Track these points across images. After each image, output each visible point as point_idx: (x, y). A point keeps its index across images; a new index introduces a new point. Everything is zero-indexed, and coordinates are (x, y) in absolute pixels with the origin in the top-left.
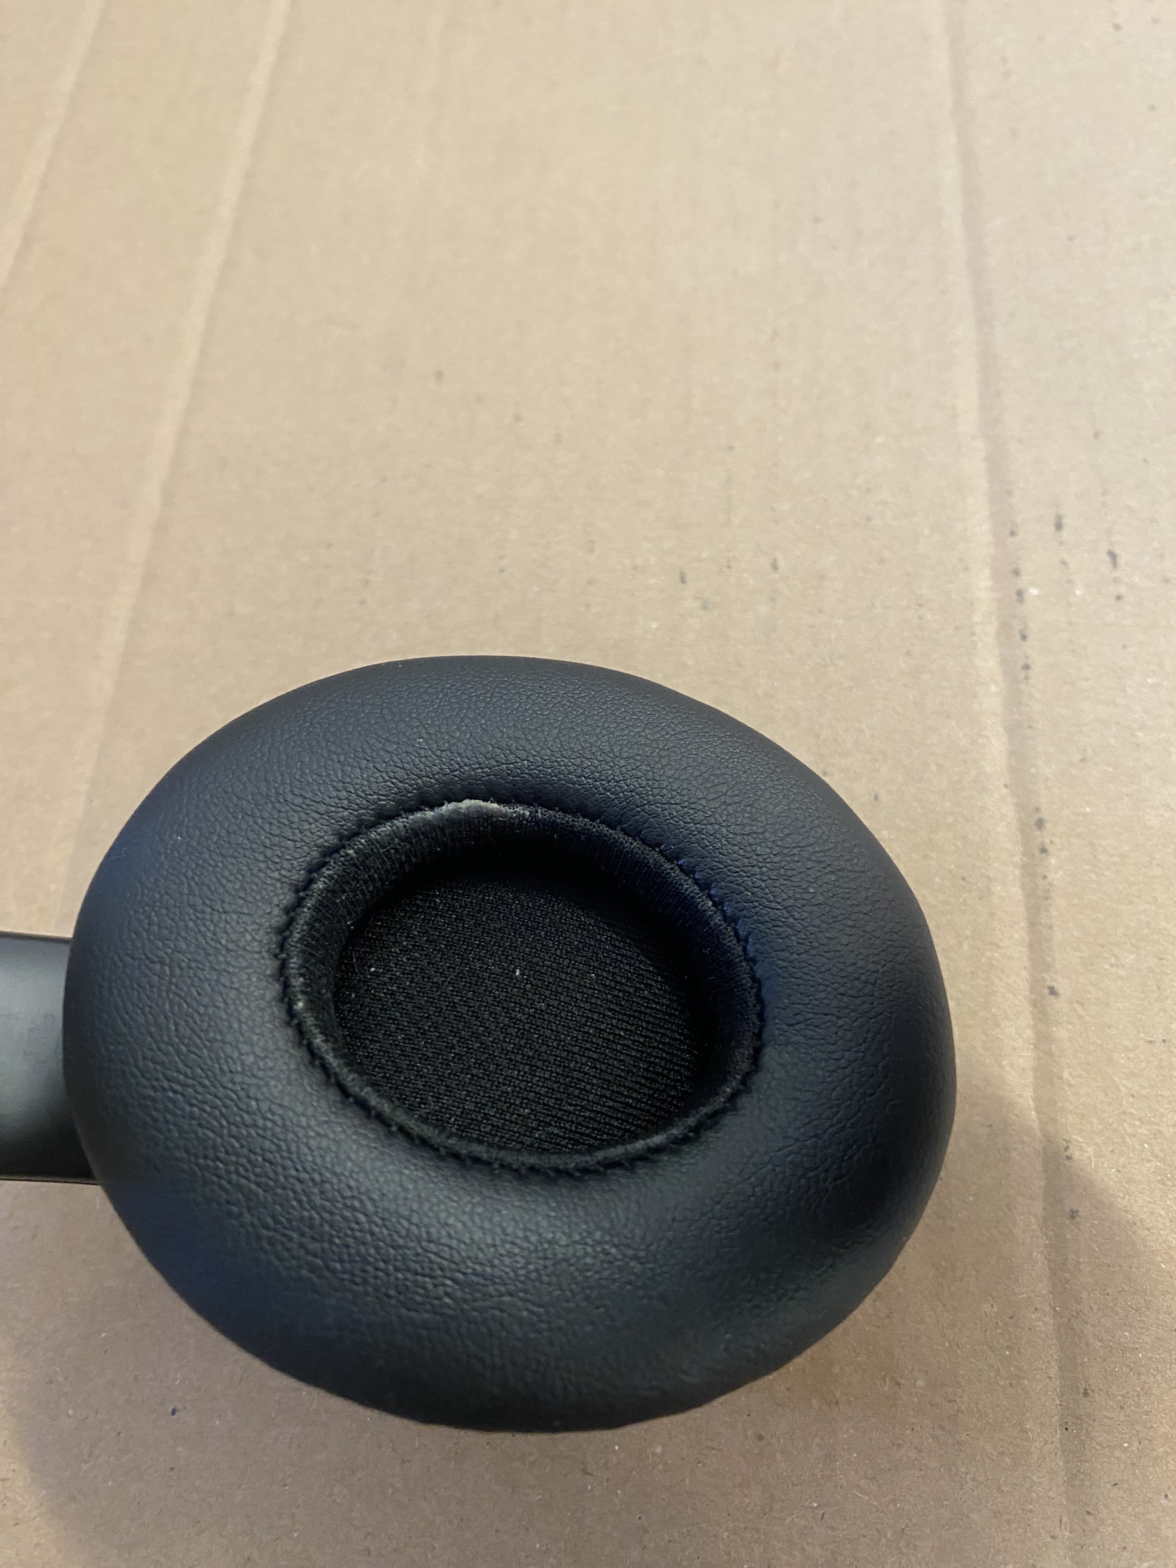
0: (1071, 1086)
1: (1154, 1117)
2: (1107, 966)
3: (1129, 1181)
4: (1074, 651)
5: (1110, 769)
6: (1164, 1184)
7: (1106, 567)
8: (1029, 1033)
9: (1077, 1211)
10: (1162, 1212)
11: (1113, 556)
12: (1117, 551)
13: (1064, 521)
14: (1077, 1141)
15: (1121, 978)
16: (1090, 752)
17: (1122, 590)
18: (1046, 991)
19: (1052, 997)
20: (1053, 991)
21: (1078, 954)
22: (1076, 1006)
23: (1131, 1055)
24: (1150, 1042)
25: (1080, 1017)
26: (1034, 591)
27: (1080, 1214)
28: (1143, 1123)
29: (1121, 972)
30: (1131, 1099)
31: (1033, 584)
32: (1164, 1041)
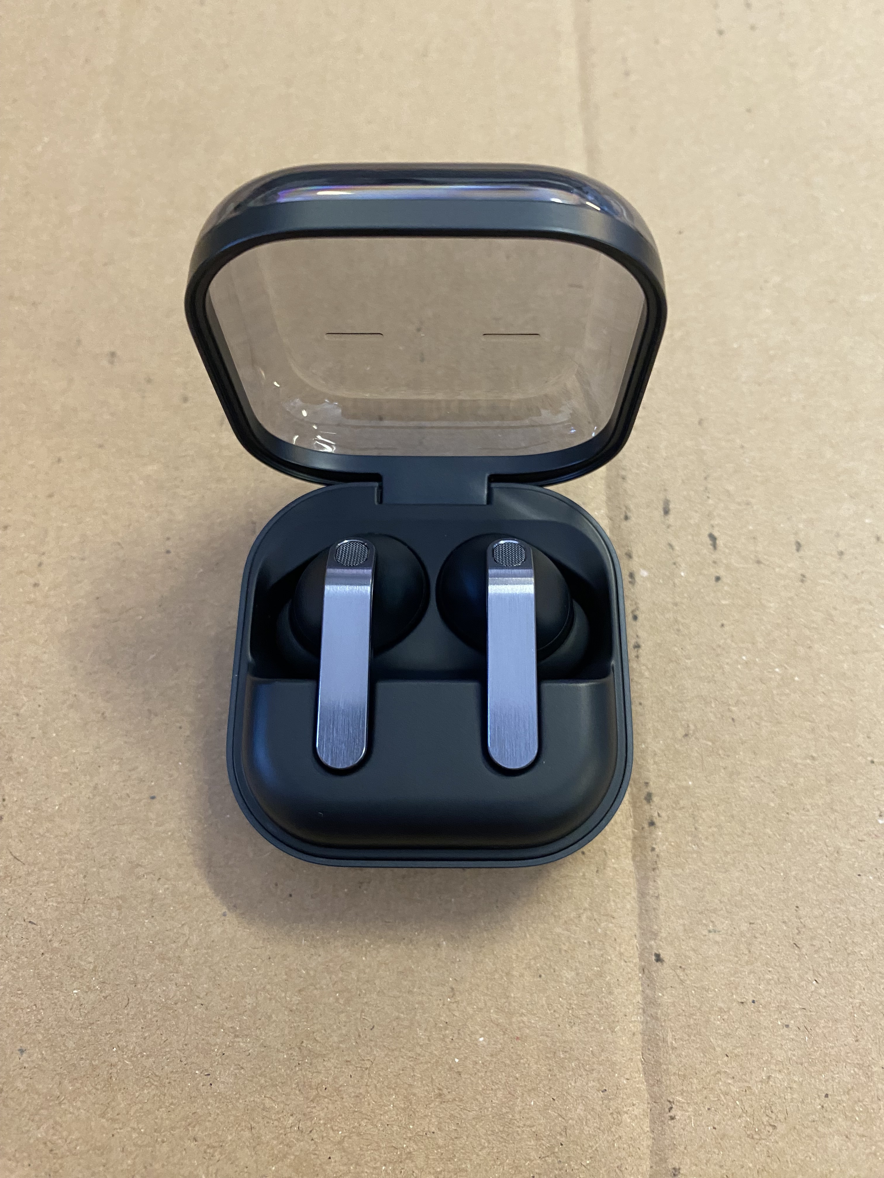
0: (674, 1048)
1: (745, 1075)
2: (705, 932)
3: (723, 1136)
4: (678, 630)
5: (710, 743)
6: (753, 1138)
7: (706, 550)
8: (639, 998)
9: (679, 1169)
10: (751, 1165)
11: (713, 538)
12: (716, 534)
13: (671, 506)
14: (679, 1101)
15: (717, 943)
16: (692, 727)
17: (721, 572)
18: (654, 958)
19: (659, 964)
20: (658, 958)
21: (681, 921)
22: (679, 971)
23: (726, 1017)
24: (742, 1003)
25: (682, 982)
26: (644, 573)
27: (682, 1172)
28: (735, 1082)
29: (718, 938)
30: (726, 1058)
31: (644, 567)
32: (753, 1002)
